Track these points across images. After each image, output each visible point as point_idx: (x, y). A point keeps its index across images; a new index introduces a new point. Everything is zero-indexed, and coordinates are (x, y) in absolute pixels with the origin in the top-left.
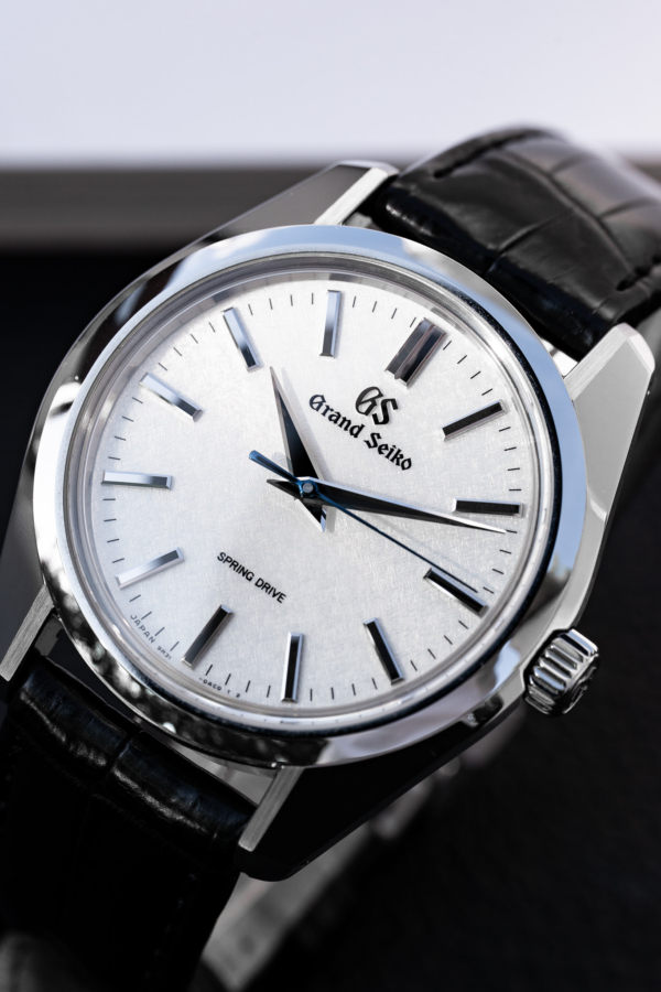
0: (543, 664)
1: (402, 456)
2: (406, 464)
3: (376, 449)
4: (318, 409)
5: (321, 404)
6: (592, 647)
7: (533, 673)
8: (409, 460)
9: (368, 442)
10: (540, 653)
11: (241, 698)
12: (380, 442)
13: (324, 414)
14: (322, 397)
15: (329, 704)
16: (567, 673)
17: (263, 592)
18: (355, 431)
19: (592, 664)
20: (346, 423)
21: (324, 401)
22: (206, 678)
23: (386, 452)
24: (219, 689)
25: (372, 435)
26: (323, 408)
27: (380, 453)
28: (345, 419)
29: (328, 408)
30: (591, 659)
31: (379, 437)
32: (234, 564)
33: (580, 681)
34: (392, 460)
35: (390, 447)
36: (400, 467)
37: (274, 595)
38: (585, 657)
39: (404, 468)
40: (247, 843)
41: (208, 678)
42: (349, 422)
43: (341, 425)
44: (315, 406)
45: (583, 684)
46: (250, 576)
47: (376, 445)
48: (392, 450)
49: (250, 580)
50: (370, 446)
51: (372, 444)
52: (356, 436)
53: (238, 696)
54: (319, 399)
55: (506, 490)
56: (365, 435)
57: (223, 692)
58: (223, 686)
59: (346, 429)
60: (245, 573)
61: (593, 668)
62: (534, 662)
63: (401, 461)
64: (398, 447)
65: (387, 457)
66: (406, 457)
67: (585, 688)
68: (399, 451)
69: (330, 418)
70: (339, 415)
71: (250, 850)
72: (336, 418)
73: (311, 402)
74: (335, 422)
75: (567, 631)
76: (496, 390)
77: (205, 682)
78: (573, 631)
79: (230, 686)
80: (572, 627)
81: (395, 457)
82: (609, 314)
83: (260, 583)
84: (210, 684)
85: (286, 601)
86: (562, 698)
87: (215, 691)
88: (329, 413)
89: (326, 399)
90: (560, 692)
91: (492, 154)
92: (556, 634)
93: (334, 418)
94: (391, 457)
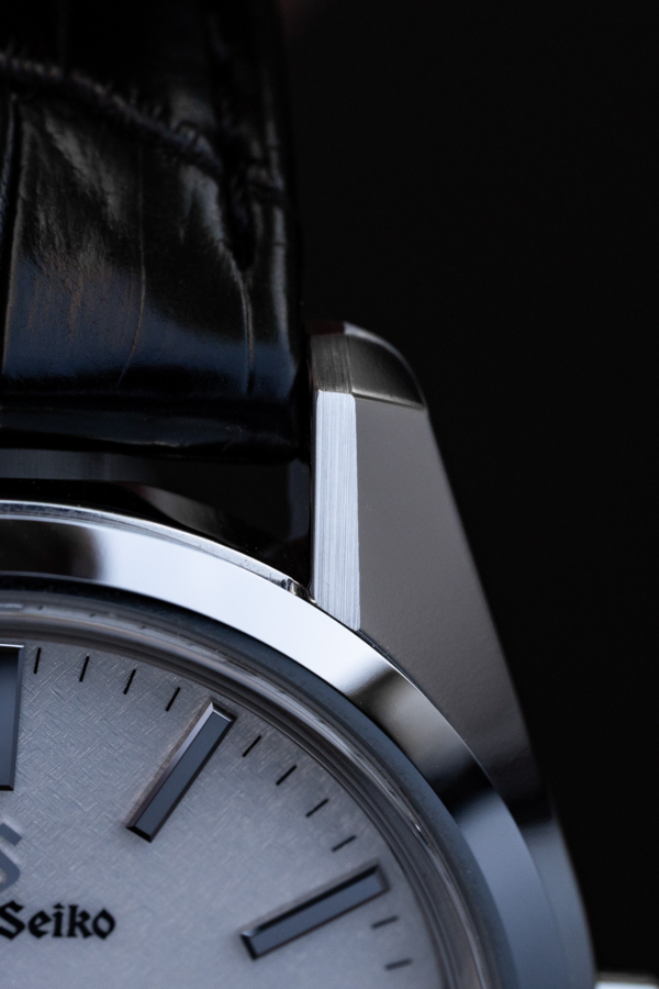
1: (85, 916)
2: (103, 924)
3: (26, 935)
8: (104, 914)
12: (24, 916)
23: (50, 927)
27: (38, 934)
31: (17, 908)
34: (71, 934)
35: (50, 912)
36: (94, 940)
39: (103, 935)
47: (20, 926)
50: (10, 936)
51: (12, 928)
63: (89, 925)
64: (66, 903)
65: (57, 933)
66: (93, 914)
81: (73, 924)
94: (65, 928)
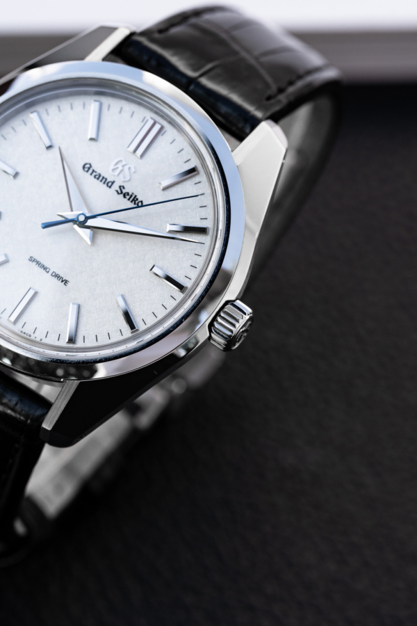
0: (219, 320)
1: (137, 199)
2: (140, 204)
3: (122, 195)
4: (87, 171)
5: (89, 168)
6: (248, 310)
7: (214, 326)
8: (142, 202)
9: (117, 191)
10: (218, 314)
11: (42, 341)
12: (124, 191)
13: (91, 174)
14: (90, 164)
15: (95, 344)
16: (234, 326)
17: (55, 280)
18: (110, 184)
19: (248, 320)
20: (104, 180)
21: (91, 166)
22: (22, 330)
23: (128, 197)
24: (30, 336)
25: (120, 187)
26: (91, 171)
27: (125, 197)
28: (103, 178)
29: (93, 171)
30: (247, 317)
31: (124, 188)
32: (38, 263)
33: (241, 330)
34: (132, 202)
35: (130, 194)
37: (62, 281)
38: (244, 316)
40: (48, 425)
41: (24, 330)
42: (106, 179)
43: (101, 181)
44: (86, 169)
45: (243, 332)
46: (48, 270)
47: (122, 193)
48: (131, 196)
49: (48, 272)
50: (118, 193)
51: (120, 192)
52: (110, 187)
53: (41, 340)
54: (88, 166)
55: (198, 219)
56: (116, 187)
57: (32, 338)
58: (32, 334)
59: (104, 183)
60: (45, 269)
61: (249, 323)
62: (214, 319)
63: (137, 202)
64: (135, 194)
65: (129, 199)
66: (140, 200)
67: (245, 334)
68: (136, 196)
69: (95, 177)
70: (100, 175)
71: (49, 429)
72: (98, 177)
73: (84, 167)
74: (98, 179)
75: (234, 301)
76: (193, 160)
77: (22, 332)
78: (238, 301)
79: (36, 334)
80: (237, 299)
81: (133, 200)
82: (259, 114)
83: (54, 274)
84: (24, 333)
85: (69, 285)
86: (230, 341)
87: (28, 337)
88: (94, 174)
89: (92, 165)
90: (230, 336)
91: (193, 20)
92: (227, 303)
93: (97, 177)
94: (131, 199)
